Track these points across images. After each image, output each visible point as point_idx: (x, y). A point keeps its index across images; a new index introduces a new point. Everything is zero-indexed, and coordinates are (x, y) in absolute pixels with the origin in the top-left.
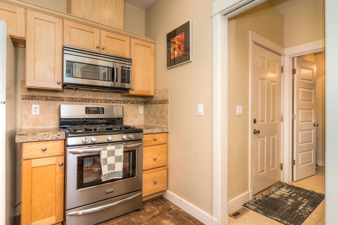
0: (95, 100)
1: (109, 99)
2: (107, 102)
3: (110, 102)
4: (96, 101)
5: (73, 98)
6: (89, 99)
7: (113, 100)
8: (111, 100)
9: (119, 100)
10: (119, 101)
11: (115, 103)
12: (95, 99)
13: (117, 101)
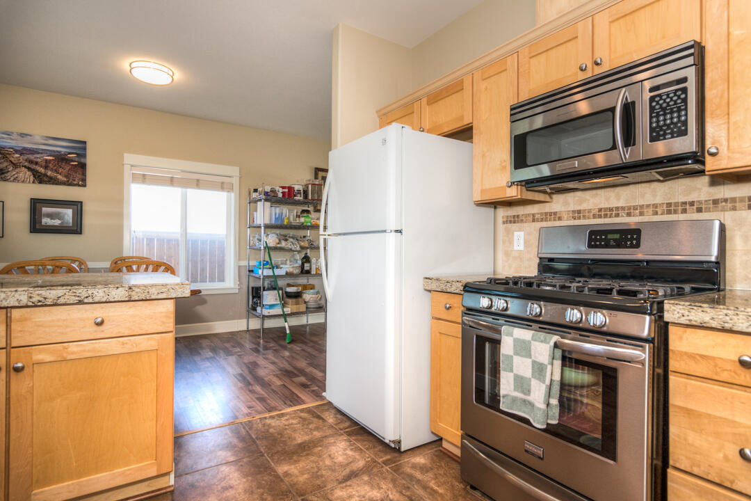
0: (637, 209)
1: (683, 200)
2: (675, 212)
3: (684, 211)
4: (638, 211)
5: (579, 212)
6: (617, 208)
7: (700, 202)
8: (692, 204)
9: (726, 196)
10: (726, 200)
11: (708, 210)
12: (634, 206)
13: (716, 202)
